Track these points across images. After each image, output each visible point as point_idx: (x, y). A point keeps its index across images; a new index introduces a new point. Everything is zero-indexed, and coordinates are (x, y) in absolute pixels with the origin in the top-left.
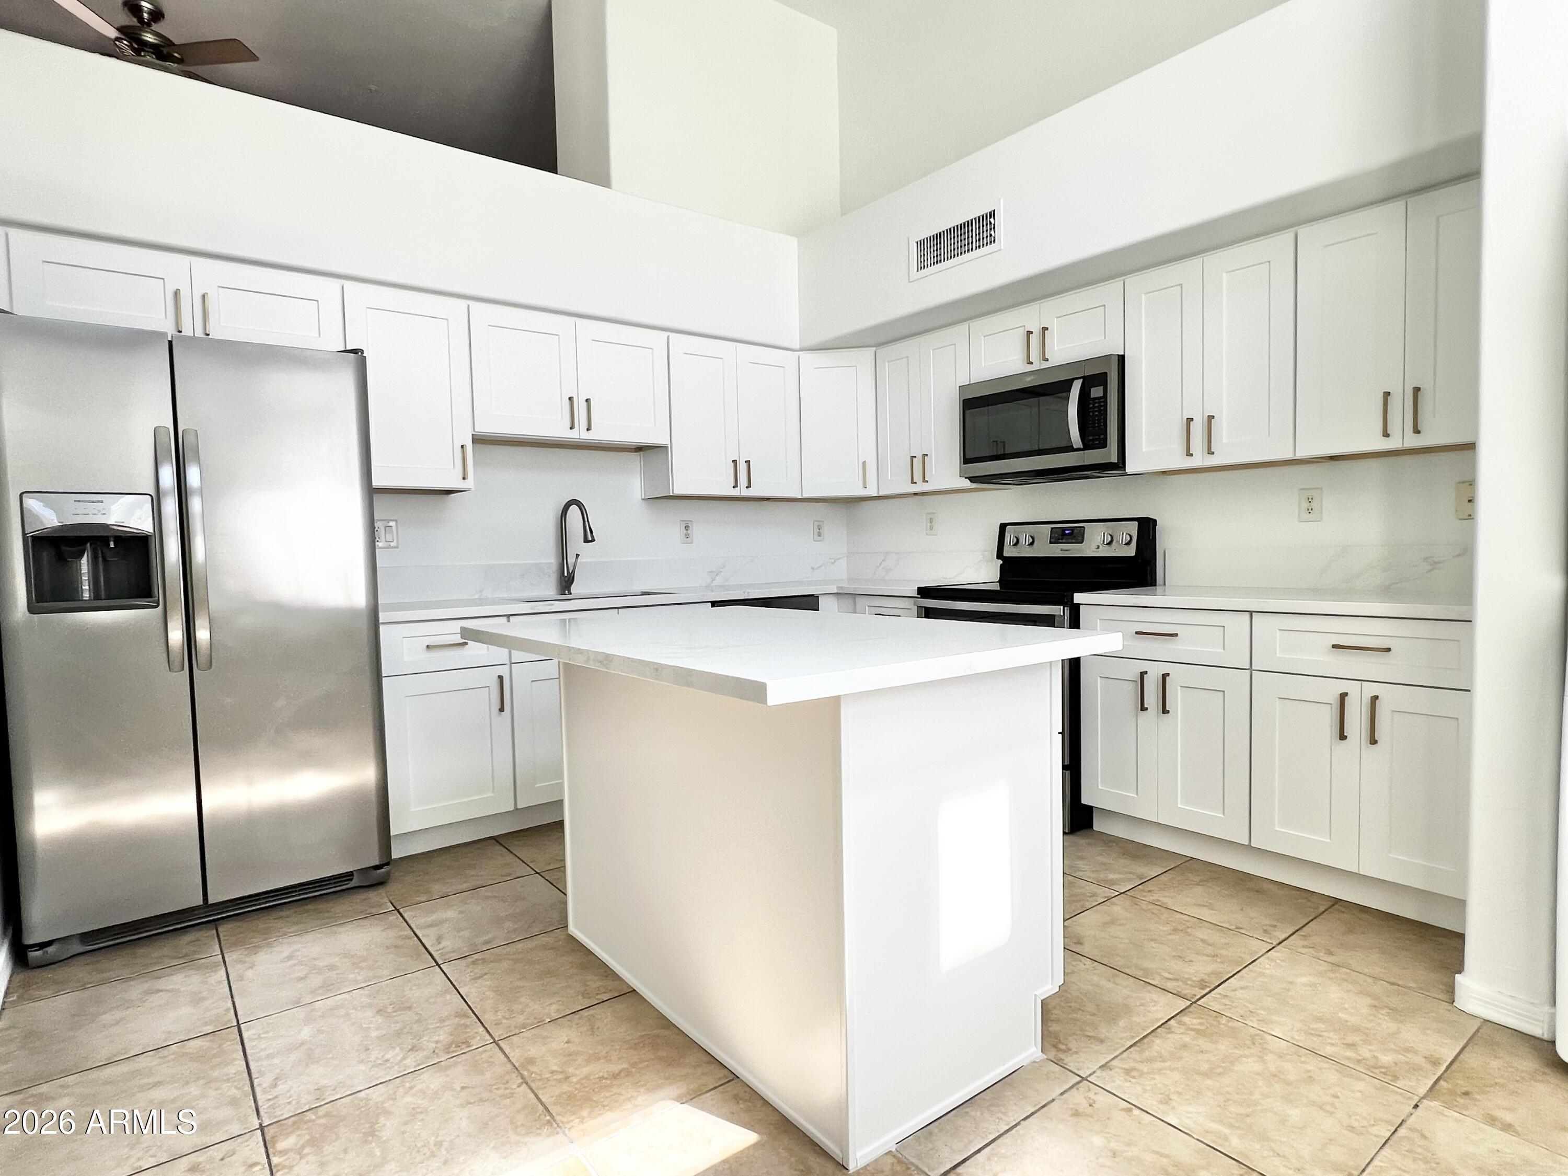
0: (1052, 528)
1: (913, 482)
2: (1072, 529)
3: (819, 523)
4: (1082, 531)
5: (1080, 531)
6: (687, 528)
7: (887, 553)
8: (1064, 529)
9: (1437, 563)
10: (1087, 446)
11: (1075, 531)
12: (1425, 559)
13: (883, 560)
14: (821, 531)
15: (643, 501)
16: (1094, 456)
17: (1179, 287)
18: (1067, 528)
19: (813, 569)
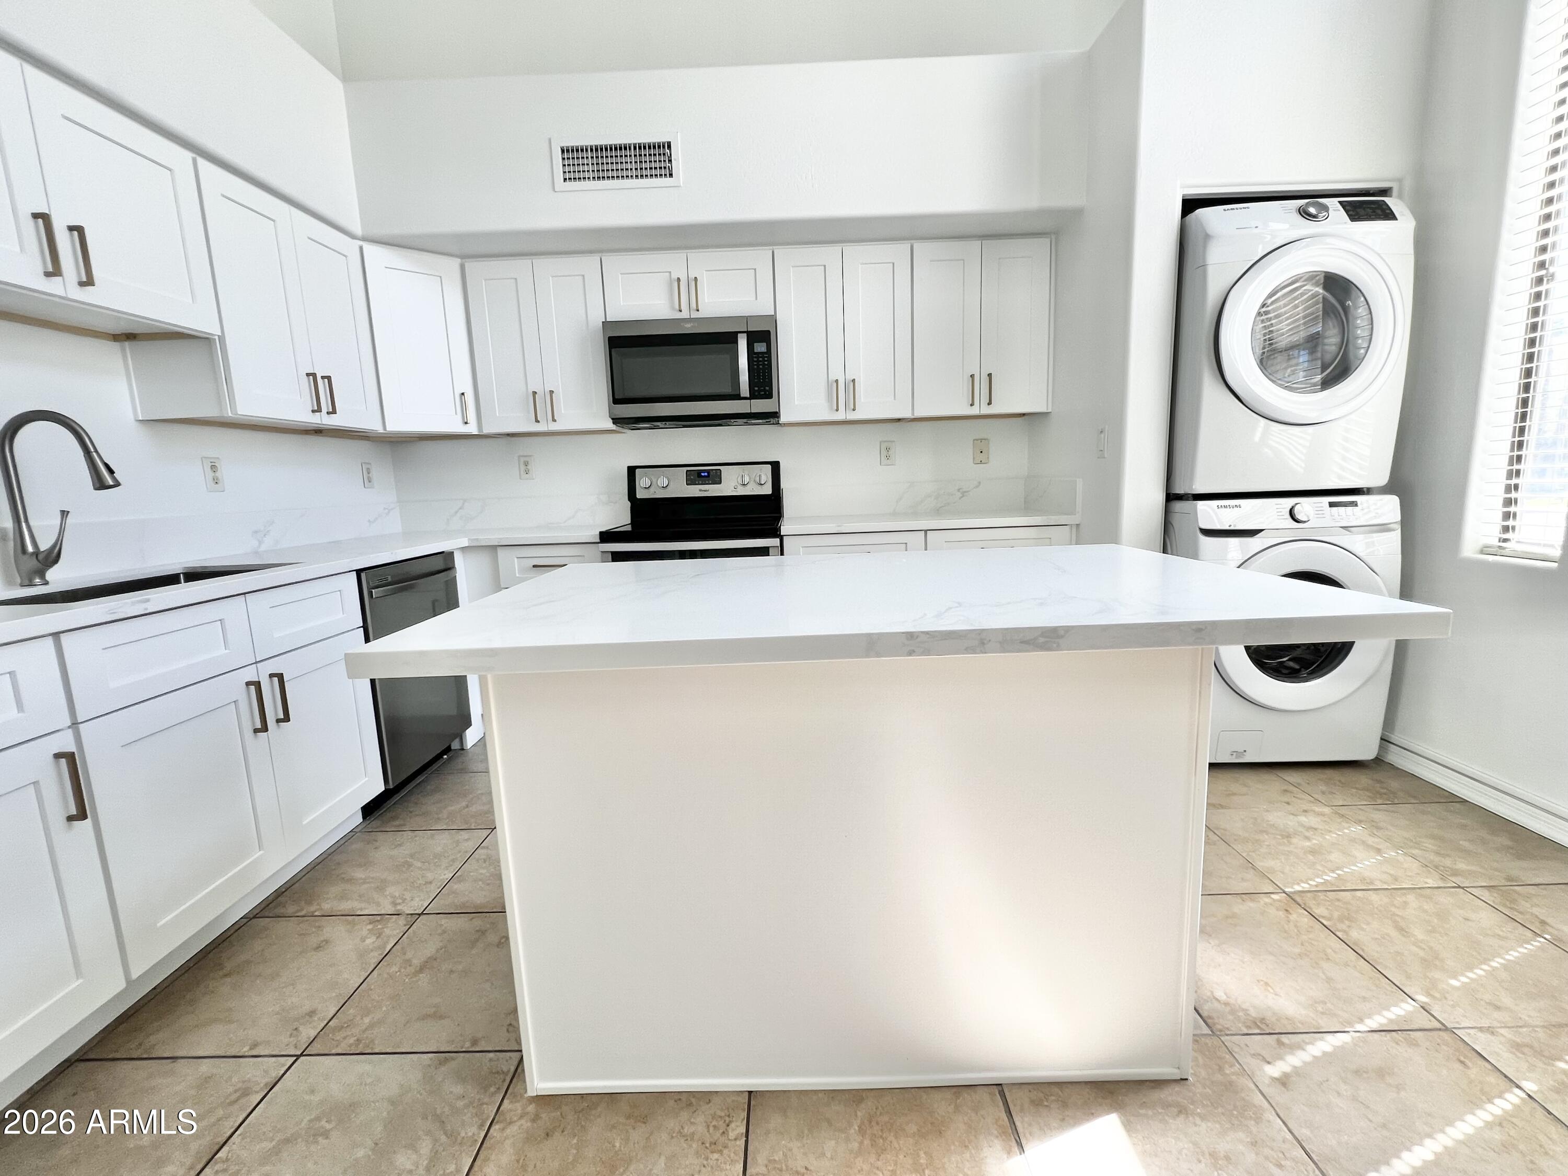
0: (687, 471)
1: (537, 421)
2: (708, 471)
3: (368, 466)
4: (719, 474)
5: (716, 473)
6: (214, 468)
7: (465, 501)
8: (699, 472)
9: (965, 492)
10: (753, 395)
11: (711, 473)
12: (959, 490)
13: (460, 508)
14: (370, 475)
15: (137, 424)
16: (760, 406)
17: (823, 267)
18: (704, 471)
19: (369, 521)
